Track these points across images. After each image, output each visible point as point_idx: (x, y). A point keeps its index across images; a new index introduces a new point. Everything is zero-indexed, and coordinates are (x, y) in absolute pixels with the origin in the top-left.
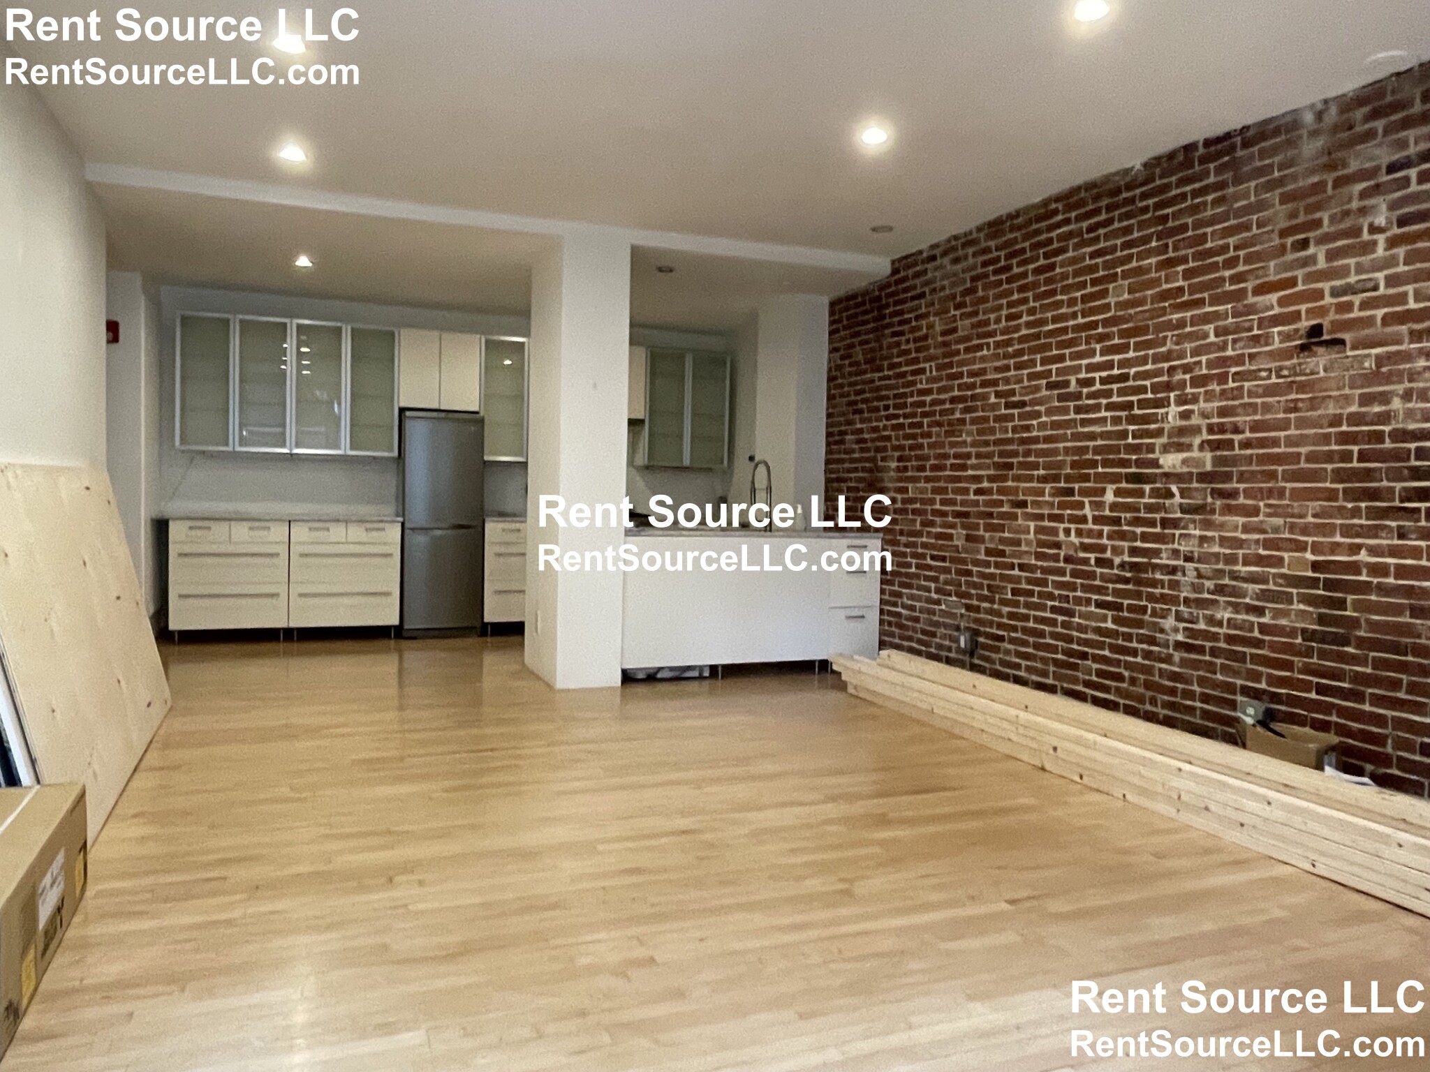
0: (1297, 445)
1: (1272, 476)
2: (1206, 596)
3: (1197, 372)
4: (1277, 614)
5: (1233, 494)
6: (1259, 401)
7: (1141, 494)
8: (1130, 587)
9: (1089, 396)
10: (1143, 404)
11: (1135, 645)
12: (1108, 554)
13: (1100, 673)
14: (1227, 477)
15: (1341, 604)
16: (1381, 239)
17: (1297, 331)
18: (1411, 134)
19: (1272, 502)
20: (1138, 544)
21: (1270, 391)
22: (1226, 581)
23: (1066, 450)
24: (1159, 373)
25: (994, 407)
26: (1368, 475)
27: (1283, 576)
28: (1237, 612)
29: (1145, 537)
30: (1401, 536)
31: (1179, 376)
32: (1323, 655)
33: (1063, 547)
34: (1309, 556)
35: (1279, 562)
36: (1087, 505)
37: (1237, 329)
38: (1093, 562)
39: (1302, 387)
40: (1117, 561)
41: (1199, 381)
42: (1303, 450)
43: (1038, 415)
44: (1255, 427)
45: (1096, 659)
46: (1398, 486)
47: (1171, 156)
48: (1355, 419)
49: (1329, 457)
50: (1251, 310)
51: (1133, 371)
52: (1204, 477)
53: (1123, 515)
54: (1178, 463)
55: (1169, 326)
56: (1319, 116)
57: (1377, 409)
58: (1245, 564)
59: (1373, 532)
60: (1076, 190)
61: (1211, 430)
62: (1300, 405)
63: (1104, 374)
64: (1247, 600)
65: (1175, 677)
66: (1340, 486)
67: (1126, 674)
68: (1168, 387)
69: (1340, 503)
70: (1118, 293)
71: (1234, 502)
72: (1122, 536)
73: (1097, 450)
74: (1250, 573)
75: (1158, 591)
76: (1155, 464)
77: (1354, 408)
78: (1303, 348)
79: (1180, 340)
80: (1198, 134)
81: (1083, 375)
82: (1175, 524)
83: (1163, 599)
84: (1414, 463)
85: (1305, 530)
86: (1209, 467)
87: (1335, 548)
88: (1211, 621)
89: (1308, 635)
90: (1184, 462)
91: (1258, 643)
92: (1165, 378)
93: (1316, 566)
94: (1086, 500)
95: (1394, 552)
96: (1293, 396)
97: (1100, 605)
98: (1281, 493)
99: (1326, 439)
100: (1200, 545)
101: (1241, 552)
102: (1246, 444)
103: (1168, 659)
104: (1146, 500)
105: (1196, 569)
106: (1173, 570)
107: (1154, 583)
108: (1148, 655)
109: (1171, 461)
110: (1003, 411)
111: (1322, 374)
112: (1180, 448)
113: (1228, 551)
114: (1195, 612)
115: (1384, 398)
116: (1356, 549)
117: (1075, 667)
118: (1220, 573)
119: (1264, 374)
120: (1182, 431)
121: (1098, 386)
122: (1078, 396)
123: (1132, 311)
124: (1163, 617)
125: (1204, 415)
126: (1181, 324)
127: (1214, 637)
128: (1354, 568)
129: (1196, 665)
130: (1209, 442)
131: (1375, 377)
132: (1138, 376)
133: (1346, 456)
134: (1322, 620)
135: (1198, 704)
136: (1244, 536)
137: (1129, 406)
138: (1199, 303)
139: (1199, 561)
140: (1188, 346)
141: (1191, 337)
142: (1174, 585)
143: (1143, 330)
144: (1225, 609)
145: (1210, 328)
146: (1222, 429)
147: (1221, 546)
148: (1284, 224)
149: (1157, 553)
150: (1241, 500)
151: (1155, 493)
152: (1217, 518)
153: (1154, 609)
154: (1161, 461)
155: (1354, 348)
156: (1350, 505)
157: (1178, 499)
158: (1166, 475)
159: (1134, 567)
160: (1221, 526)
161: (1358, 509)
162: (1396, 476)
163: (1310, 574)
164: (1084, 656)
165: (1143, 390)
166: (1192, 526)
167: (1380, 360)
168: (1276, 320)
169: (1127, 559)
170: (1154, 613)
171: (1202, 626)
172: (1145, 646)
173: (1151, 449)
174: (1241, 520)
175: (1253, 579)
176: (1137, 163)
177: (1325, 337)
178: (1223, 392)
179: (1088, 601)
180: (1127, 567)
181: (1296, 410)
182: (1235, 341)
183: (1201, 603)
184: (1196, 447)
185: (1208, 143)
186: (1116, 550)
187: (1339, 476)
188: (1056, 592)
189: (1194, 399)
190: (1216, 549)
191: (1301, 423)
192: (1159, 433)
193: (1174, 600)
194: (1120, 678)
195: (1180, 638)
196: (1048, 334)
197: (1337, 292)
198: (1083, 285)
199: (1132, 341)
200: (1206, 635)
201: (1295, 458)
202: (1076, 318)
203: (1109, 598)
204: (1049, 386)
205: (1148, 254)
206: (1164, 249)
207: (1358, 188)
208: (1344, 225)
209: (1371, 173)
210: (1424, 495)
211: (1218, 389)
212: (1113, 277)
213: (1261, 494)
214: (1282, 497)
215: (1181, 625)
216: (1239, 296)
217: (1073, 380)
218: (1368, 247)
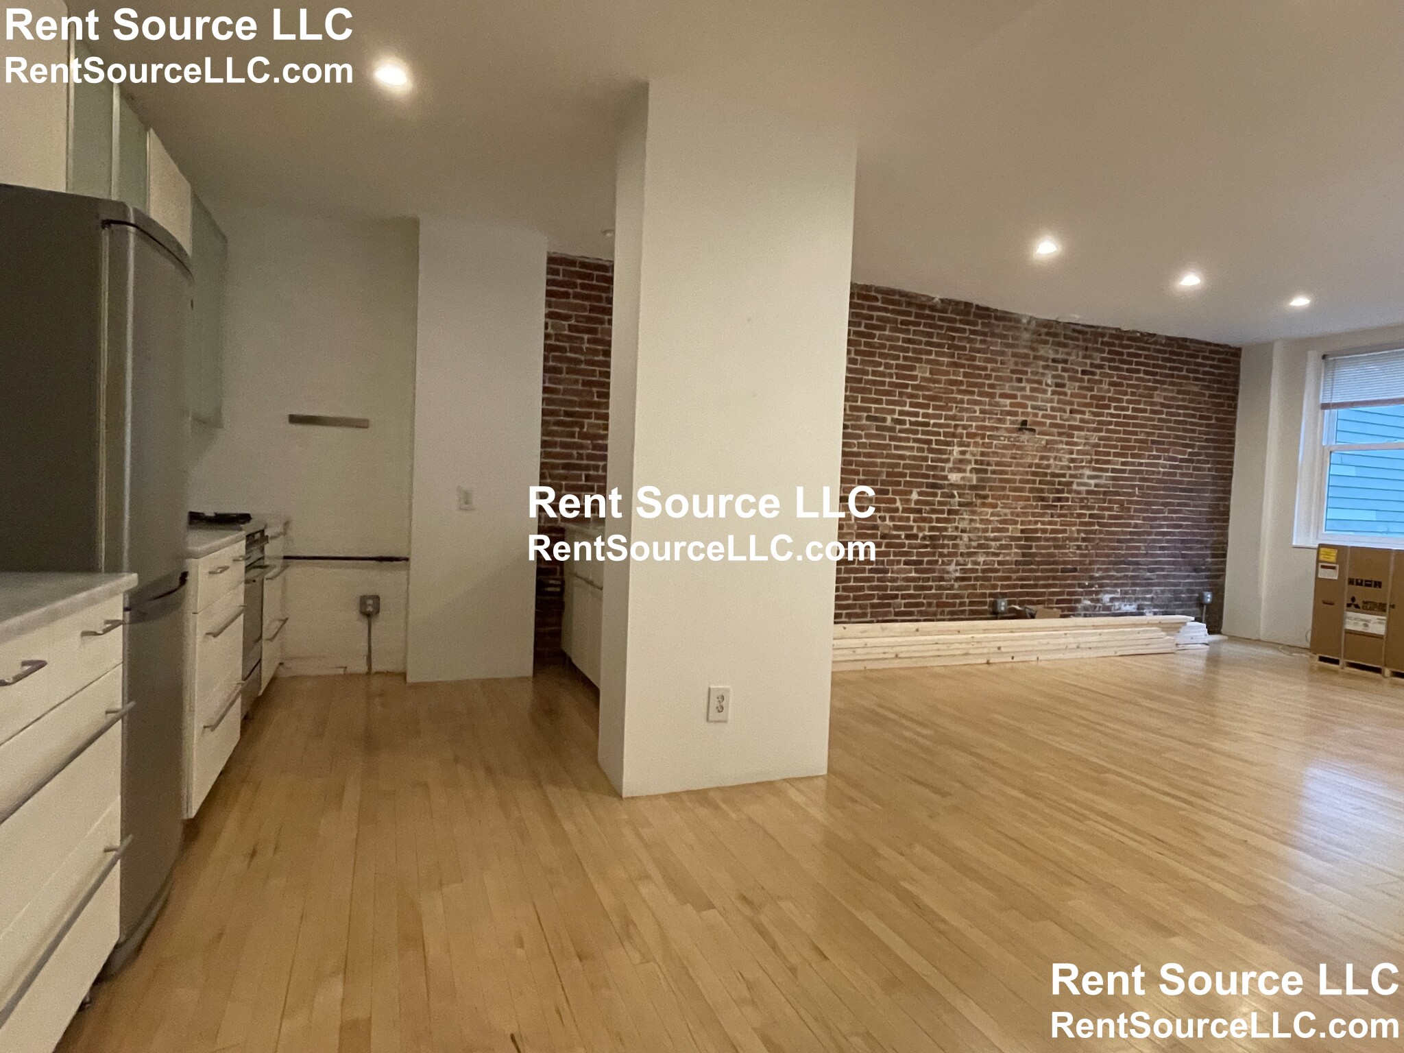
0: (1015, 475)
1: (1004, 489)
2: (972, 550)
3: (969, 430)
4: (1006, 555)
5: (986, 497)
6: (1000, 451)
7: (935, 495)
8: (929, 550)
9: (901, 431)
10: (938, 442)
11: (930, 583)
12: (915, 531)
13: (906, 605)
14: (983, 488)
15: (1030, 547)
16: (1050, 389)
17: (1017, 420)
18: (1061, 350)
20: (934, 524)
21: (1005, 447)
22: (983, 542)
23: (883, 464)
24: (948, 426)
26: (1042, 491)
27: (1008, 537)
28: (987, 556)
29: (938, 520)
30: (1052, 517)
31: (960, 430)
32: (1024, 571)
33: (880, 528)
34: (1019, 527)
35: (1007, 530)
36: (898, 501)
37: (991, 412)
38: (903, 537)
39: (1019, 448)
40: (921, 535)
41: (970, 435)
42: (1018, 477)
43: (860, 437)
44: (997, 464)
45: (904, 597)
46: (1051, 496)
47: (958, 303)
48: (1038, 466)
49: (1028, 482)
50: (997, 404)
51: (932, 421)
52: (973, 488)
53: (923, 507)
54: (959, 479)
55: (955, 400)
56: (1029, 323)
57: (1045, 462)
58: (992, 532)
59: (1042, 515)
60: (894, 292)
61: (976, 462)
62: (1017, 456)
63: (913, 419)
64: (992, 550)
65: (955, 596)
66: (1031, 495)
67: (925, 601)
68: (953, 435)
69: (1031, 503)
70: (922, 372)
71: (986, 501)
72: (924, 520)
73: (905, 466)
74: (995, 536)
75: (945, 551)
76: (945, 478)
77: (1037, 461)
78: (1020, 429)
79: (962, 410)
80: (975, 302)
81: (896, 416)
82: (956, 512)
83: (950, 555)
84: (1057, 487)
85: (1018, 515)
86: (974, 482)
87: (1030, 523)
88: (976, 563)
89: (1017, 563)
90: (963, 478)
91: (997, 571)
92: (952, 430)
93: (1023, 531)
94: (897, 498)
95: (1050, 523)
96: (1014, 451)
97: (906, 563)
98: (1007, 497)
99: (1027, 473)
100: (970, 524)
101: (990, 526)
102: (994, 472)
103: (952, 588)
104: (938, 499)
105: (969, 537)
106: (955, 538)
107: (943, 546)
108: (939, 588)
109: (954, 477)
111: (1026, 443)
112: (960, 470)
113: (984, 526)
114: (967, 560)
115: (1048, 458)
116: (1036, 522)
117: (889, 605)
118: (979, 538)
119: (1002, 438)
120: (961, 461)
121: (908, 426)
122: (892, 429)
123: (933, 385)
124: (949, 564)
125: (974, 455)
126: (962, 401)
127: (977, 570)
128: (1036, 531)
129: (966, 588)
130: (975, 469)
131: (1045, 449)
132: (935, 425)
133: (1034, 482)
134: (1024, 555)
135: (967, 608)
136: (992, 518)
137: (929, 442)
138: (972, 393)
139: (970, 532)
140: (966, 415)
141: (967, 410)
142: (955, 546)
143: (940, 399)
144: (982, 555)
145: (977, 408)
146: (982, 463)
147: (981, 523)
148: (1013, 367)
149: (946, 529)
150: (990, 500)
151: (943, 495)
152: (979, 510)
153: (943, 562)
154: (949, 477)
155: (1038, 434)
156: (1035, 503)
157: (957, 499)
158: (951, 485)
159: (931, 538)
160: (981, 514)
161: (1037, 505)
162: (1050, 491)
163: (1019, 535)
164: (896, 597)
165: (939, 434)
166: (965, 513)
167: (1048, 442)
168: (1009, 413)
169: (927, 533)
170: (943, 563)
171: (969, 566)
172: (936, 583)
173: (943, 469)
174: (990, 511)
175: (995, 539)
176: (938, 297)
177: (1028, 427)
178: (983, 443)
179: (898, 562)
180: (928, 538)
181: (1015, 458)
182: (989, 418)
183: (970, 554)
184: (968, 471)
185: (978, 307)
186: (920, 529)
187: (1032, 490)
189: (968, 446)
190: (978, 525)
191: (1018, 465)
192: (947, 461)
193: (955, 555)
194: (922, 604)
195: (958, 574)
196: (867, 382)
197: (1033, 407)
198: (897, 358)
199: (932, 403)
200: (972, 571)
201: (1014, 481)
202: (892, 377)
203: (915, 558)
204: (869, 418)
205: (943, 354)
206: (952, 356)
207: (1042, 363)
208: (1036, 378)
209: (1046, 359)
210: (1059, 499)
211: (981, 442)
212: (920, 361)
213: (999, 497)
214: (1008, 499)
215: (959, 567)
216: (992, 395)
217: (889, 418)
218: (1045, 392)
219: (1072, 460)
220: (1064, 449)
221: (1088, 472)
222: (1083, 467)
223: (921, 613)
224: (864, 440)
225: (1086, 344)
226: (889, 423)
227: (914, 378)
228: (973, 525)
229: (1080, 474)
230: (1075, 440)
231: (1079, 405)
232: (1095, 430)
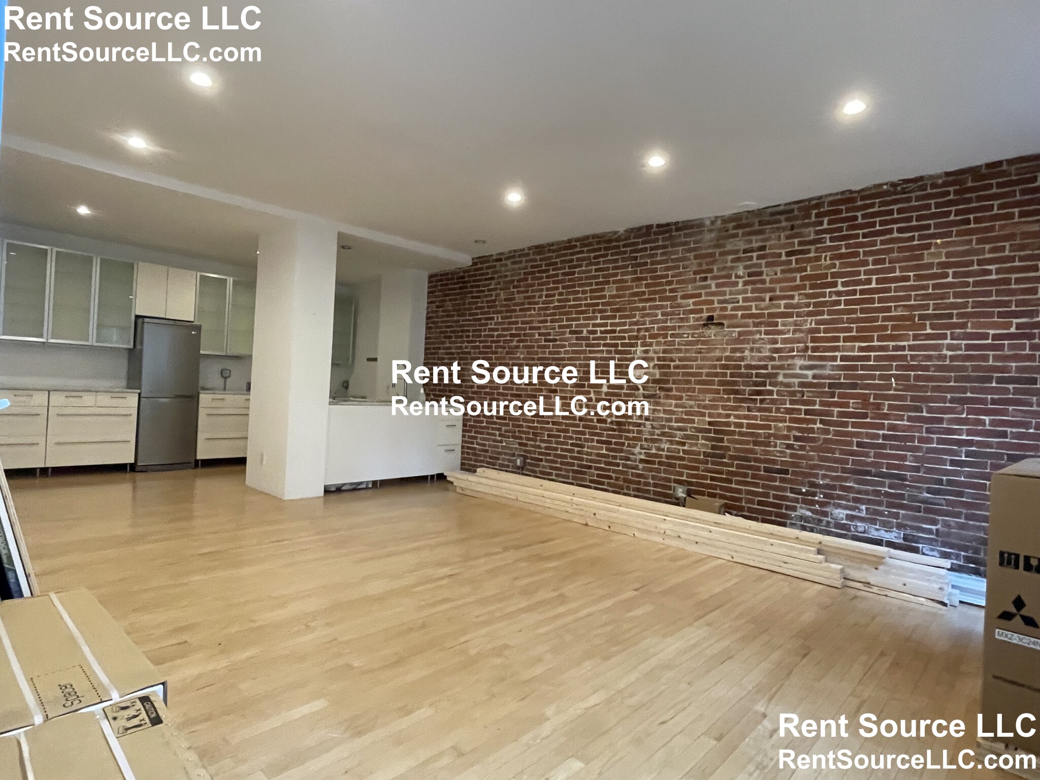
0: (701, 368)
1: (689, 382)
2: (656, 437)
3: (652, 332)
4: (691, 445)
5: (670, 390)
6: (683, 347)
7: (622, 388)
8: (616, 433)
9: (594, 339)
10: (623, 345)
11: (618, 461)
13: (598, 476)
14: (667, 382)
15: (722, 440)
16: (741, 281)
17: (701, 317)
18: (754, 238)
19: (689, 394)
21: (689, 343)
22: (667, 430)
24: (632, 331)
25: (537, 341)
26: (735, 383)
27: (695, 428)
28: (672, 445)
30: (749, 410)
31: (643, 333)
32: (713, 463)
34: (707, 419)
35: (693, 421)
36: (592, 392)
37: (673, 314)
38: (595, 421)
39: (704, 343)
42: (704, 371)
43: (564, 346)
44: (680, 359)
45: (597, 469)
46: (748, 389)
47: (640, 229)
48: (728, 358)
49: (716, 375)
50: (679, 306)
51: (618, 329)
52: (655, 381)
53: (612, 398)
55: (637, 309)
56: (713, 223)
57: (738, 355)
58: (676, 422)
59: (736, 408)
60: (587, 238)
61: (659, 359)
62: (703, 351)
63: (603, 329)
64: (677, 439)
65: (639, 476)
66: (722, 388)
67: (614, 475)
68: (637, 338)
69: (721, 395)
70: (610, 291)
71: (670, 394)
74: (679, 426)
75: (631, 435)
77: (728, 354)
78: (704, 325)
79: (643, 316)
80: (655, 222)
81: (590, 329)
83: (634, 439)
84: (754, 379)
85: (705, 407)
86: (658, 377)
87: (719, 415)
88: (659, 449)
89: (706, 454)
91: (682, 459)
92: (635, 334)
93: (710, 423)
94: (592, 390)
95: (746, 417)
96: (700, 346)
97: (598, 442)
98: (694, 390)
99: (715, 367)
100: (653, 413)
101: (674, 417)
102: (676, 367)
103: (636, 468)
104: (625, 391)
105: (652, 425)
106: (639, 425)
107: (629, 431)
108: (625, 466)
110: (543, 343)
111: (713, 337)
113: (667, 416)
114: (650, 445)
115: (742, 351)
116: (728, 416)
117: (585, 473)
118: (663, 427)
119: (685, 336)
120: (644, 359)
121: (599, 334)
122: (587, 338)
123: (618, 300)
124: (634, 447)
125: (656, 352)
126: (644, 308)
127: (660, 456)
128: (728, 424)
129: (651, 470)
130: (657, 365)
131: (737, 341)
132: (621, 331)
134: (713, 447)
135: (652, 488)
136: (675, 409)
137: (616, 345)
138: (654, 300)
139: (653, 420)
140: (647, 319)
141: (648, 315)
142: (640, 432)
143: (625, 310)
144: (666, 443)
145: (659, 312)
146: (664, 359)
147: (664, 413)
148: (695, 268)
151: (630, 388)
152: (662, 401)
153: (628, 443)
155: (728, 327)
156: (726, 396)
157: (641, 391)
159: (618, 423)
160: (663, 405)
161: (729, 398)
162: (746, 384)
163: (707, 427)
164: (590, 467)
165: (624, 338)
167: (740, 334)
168: (692, 312)
169: (614, 419)
170: (629, 445)
171: (654, 451)
172: (624, 462)
174: (674, 402)
175: (680, 429)
176: (621, 229)
177: (715, 321)
178: (665, 342)
179: (592, 441)
180: (614, 423)
181: (700, 353)
182: (671, 319)
183: (654, 441)
184: (651, 367)
185: (658, 226)
187: (721, 383)
188: (574, 436)
189: (651, 345)
190: (662, 415)
191: (703, 359)
192: (632, 359)
193: (639, 439)
194: (610, 477)
195: (643, 457)
196: (570, 307)
197: (719, 302)
198: (591, 284)
199: (618, 314)
200: (656, 455)
201: (700, 374)
202: (587, 300)
203: (604, 439)
204: (571, 332)
205: (627, 273)
206: (635, 272)
207: (730, 257)
208: (724, 273)
209: (736, 252)
210: (759, 393)
211: (663, 340)
212: (608, 283)
213: (684, 390)
214: (694, 392)
215: (643, 451)
216: (674, 298)
217: (585, 330)
218: (736, 284)
219: (777, 351)
220: (763, 339)
221: (800, 362)
222: (793, 357)
223: (609, 484)
224: (568, 349)
225: (791, 223)
226: (585, 334)
227: (604, 297)
228: (657, 415)
229: (789, 365)
230: (780, 327)
231: (781, 290)
232: (810, 314)
